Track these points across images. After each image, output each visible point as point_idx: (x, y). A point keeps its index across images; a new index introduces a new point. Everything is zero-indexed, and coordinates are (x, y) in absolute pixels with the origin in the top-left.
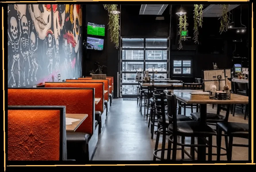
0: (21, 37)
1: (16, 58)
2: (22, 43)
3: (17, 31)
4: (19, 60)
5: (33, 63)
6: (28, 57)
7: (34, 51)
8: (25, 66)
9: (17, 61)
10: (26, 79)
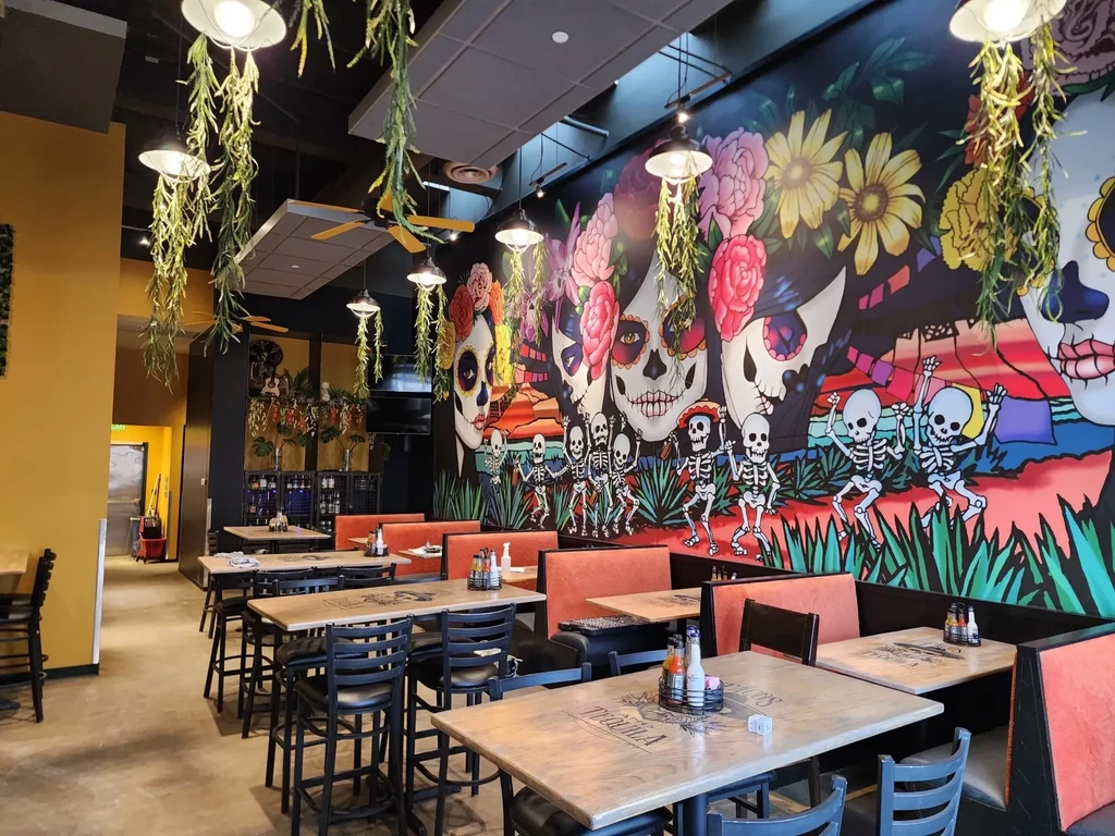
0: (591, 452)
1: (579, 488)
2: (592, 462)
3: (582, 446)
4: (584, 492)
5: (619, 496)
6: (607, 486)
7: (626, 471)
8: (598, 501)
9: (581, 493)
10: (600, 525)
